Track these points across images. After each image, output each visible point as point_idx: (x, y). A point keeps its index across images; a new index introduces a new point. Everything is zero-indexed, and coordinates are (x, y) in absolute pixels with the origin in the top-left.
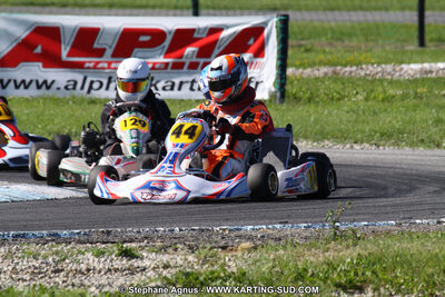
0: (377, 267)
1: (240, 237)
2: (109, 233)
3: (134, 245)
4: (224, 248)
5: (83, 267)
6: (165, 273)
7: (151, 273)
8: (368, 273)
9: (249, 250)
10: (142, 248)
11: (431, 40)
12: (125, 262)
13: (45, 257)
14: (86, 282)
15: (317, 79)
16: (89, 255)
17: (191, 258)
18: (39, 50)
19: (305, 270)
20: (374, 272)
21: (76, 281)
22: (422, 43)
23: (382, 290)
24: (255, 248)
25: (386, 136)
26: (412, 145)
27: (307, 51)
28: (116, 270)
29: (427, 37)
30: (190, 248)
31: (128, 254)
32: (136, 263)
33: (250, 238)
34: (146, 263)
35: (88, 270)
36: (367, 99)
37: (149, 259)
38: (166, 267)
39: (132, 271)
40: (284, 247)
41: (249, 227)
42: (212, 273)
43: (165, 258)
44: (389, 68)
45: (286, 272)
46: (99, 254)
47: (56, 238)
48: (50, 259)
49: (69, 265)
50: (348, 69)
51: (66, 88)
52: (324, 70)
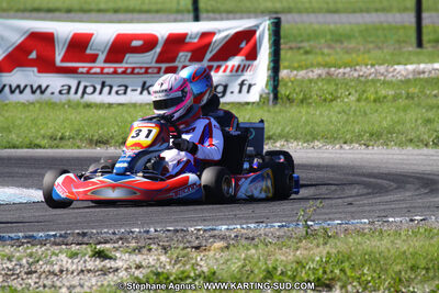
0: (346, 265)
1: (214, 236)
2: (84, 234)
3: (108, 246)
4: (197, 248)
5: (56, 268)
6: (137, 273)
7: (122, 274)
8: (337, 271)
9: (222, 249)
10: (117, 249)
11: (429, 42)
12: (98, 263)
13: (19, 259)
14: (58, 284)
15: (311, 81)
16: (63, 257)
17: (163, 258)
18: (33, 55)
19: (275, 269)
20: (342, 270)
21: (48, 283)
22: (420, 44)
23: (349, 288)
24: (227, 247)
25: (376, 137)
26: (401, 145)
27: (307, 53)
28: (89, 271)
29: (425, 38)
30: (164, 248)
31: (101, 255)
32: (108, 264)
33: (223, 238)
34: (119, 264)
35: (61, 271)
36: (359, 100)
37: (123, 260)
38: (138, 267)
39: (105, 272)
40: (256, 246)
41: (224, 227)
42: (183, 272)
43: (138, 258)
44: (382, 69)
45: (256, 271)
46: (73, 255)
47: (32, 240)
48: (24, 261)
49: (42, 267)
50: (341, 70)
51: (60, 92)
52: (318, 71)
